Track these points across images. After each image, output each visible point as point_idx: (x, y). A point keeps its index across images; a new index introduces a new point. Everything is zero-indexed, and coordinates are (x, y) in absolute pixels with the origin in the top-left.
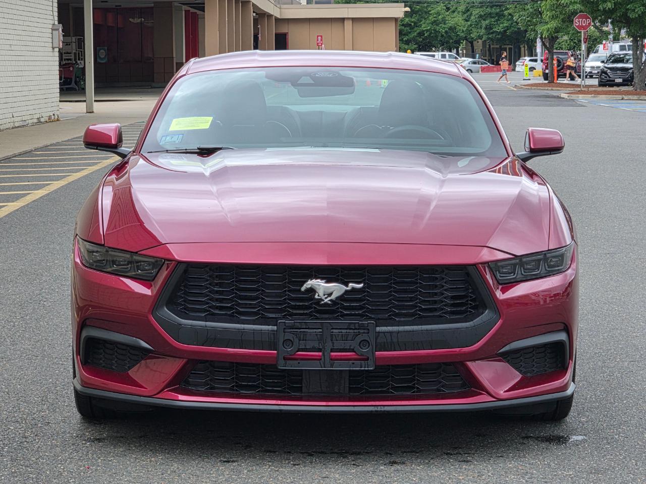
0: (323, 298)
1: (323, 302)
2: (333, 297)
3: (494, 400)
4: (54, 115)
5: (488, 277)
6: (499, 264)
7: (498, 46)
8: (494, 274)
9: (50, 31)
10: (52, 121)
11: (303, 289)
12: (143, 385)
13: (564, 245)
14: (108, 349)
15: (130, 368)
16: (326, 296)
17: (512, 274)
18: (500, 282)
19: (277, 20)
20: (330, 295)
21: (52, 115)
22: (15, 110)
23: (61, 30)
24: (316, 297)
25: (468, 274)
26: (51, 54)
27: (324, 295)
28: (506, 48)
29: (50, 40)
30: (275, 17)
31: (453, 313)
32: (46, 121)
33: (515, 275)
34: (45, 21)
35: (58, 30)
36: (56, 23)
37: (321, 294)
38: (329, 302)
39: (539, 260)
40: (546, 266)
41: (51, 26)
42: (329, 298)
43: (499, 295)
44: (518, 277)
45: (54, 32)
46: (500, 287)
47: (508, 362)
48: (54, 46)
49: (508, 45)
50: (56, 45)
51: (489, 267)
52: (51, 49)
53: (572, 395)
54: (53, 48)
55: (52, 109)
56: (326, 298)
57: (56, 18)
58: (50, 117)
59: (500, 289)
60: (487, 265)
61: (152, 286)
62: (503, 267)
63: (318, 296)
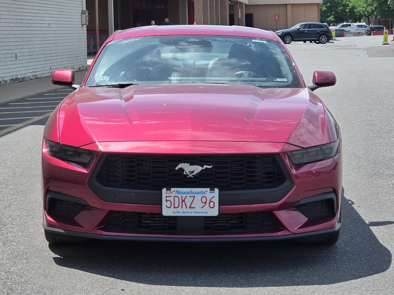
0: (188, 174)
1: (188, 177)
2: (194, 173)
3: (292, 234)
4: (83, 67)
5: (287, 161)
6: (294, 153)
7: (384, 19)
8: (291, 160)
9: (80, 14)
10: (81, 71)
11: (177, 169)
12: (82, 225)
13: (333, 141)
14: (62, 204)
15: (75, 216)
16: (190, 173)
17: (302, 159)
18: (295, 164)
19: (246, 5)
20: (193, 172)
21: (81, 67)
22: (52, 65)
23: (87, 14)
24: (184, 173)
25: (275, 159)
26: (81, 29)
27: (189, 173)
28: (389, 20)
29: (80, 20)
30: (244, 3)
31: (266, 182)
32: (77, 71)
33: (304, 159)
34: (77, 8)
35: (85, 14)
36: (85, 9)
37: (187, 172)
38: (192, 177)
39: (318, 151)
40: (322, 154)
41: (80, 12)
42: (192, 174)
43: (294, 172)
44: (305, 161)
45: (82, 15)
46: (294, 167)
47: (300, 211)
48: (83, 24)
49: (390, 18)
50: (84, 23)
51: (287, 155)
52: (81, 26)
53: (339, 230)
54: (82, 25)
55: (82, 63)
56: (190, 174)
57: (85, 7)
58: (79, 68)
59: (294, 168)
60: (286, 154)
61: (87, 167)
62: (296, 155)
63: (186, 173)
